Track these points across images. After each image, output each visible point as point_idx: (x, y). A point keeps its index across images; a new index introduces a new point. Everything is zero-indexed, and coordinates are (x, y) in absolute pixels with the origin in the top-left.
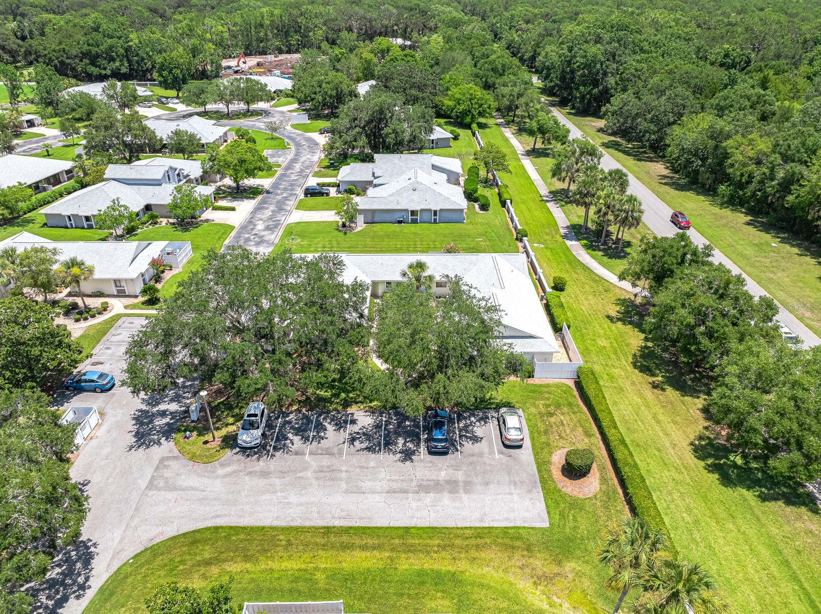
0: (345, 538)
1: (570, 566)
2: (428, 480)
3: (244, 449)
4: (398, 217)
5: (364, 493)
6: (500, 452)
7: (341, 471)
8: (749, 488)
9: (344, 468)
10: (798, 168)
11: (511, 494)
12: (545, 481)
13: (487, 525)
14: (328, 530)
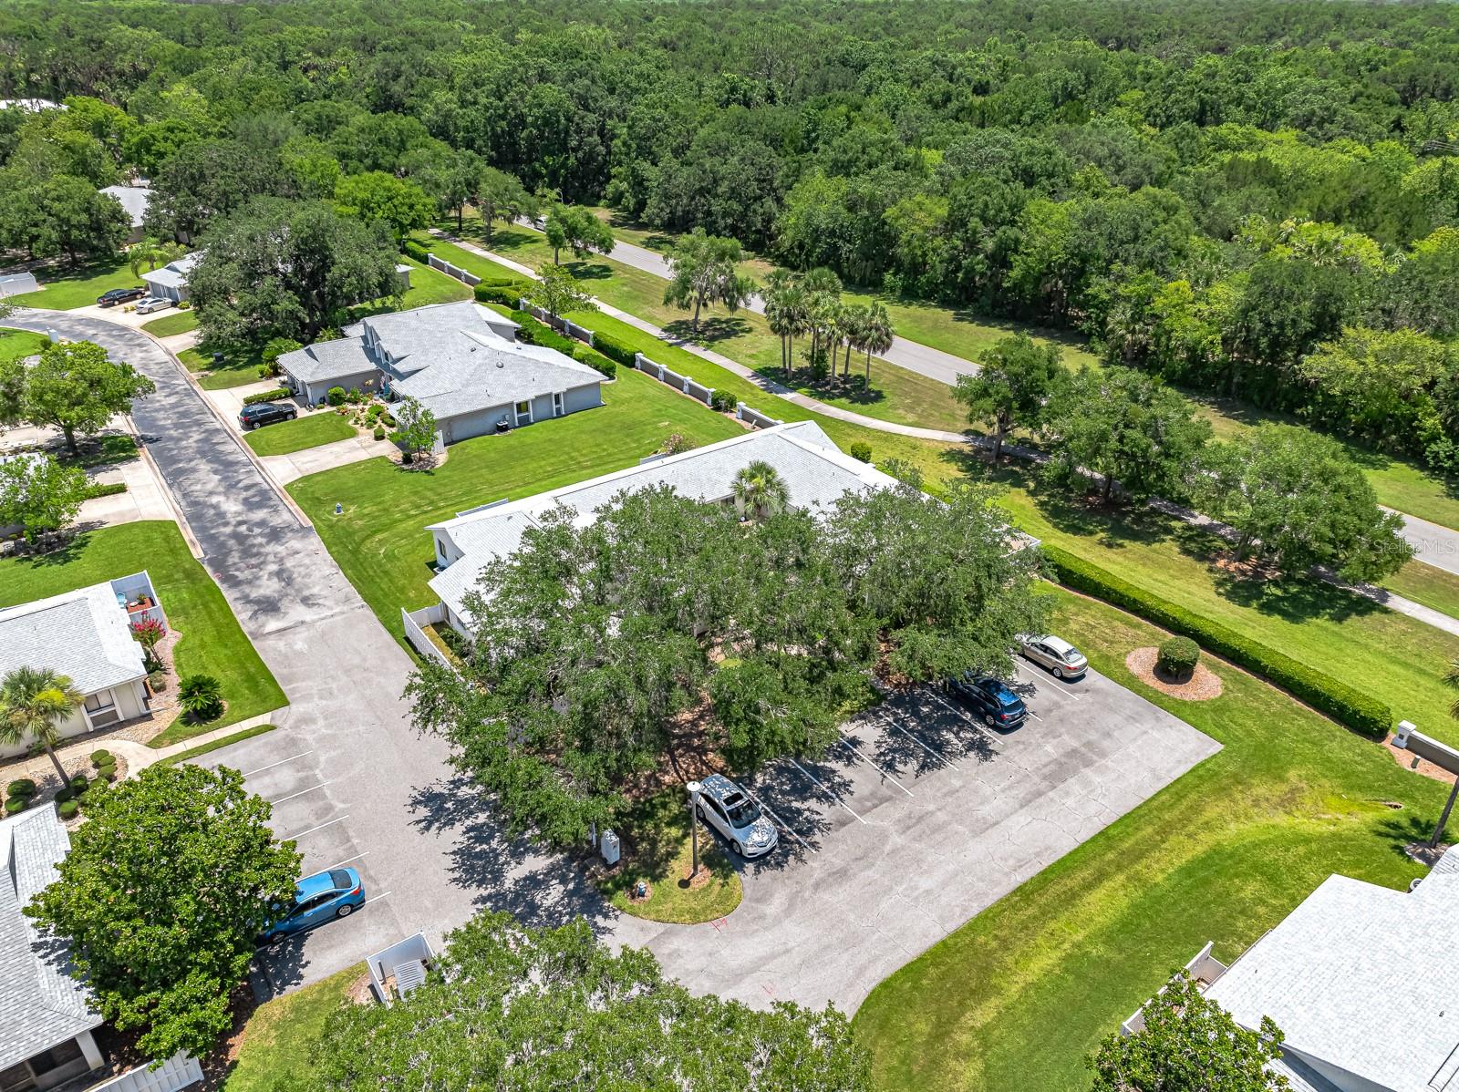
0: (1054, 890)
1: (1292, 774)
2: (1045, 766)
3: (761, 860)
4: (491, 420)
5: (997, 823)
6: (1073, 692)
7: (932, 813)
8: (1316, 615)
9: (931, 807)
10: (1012, 232)
11: (1145, 732)
12: (1157, 700)
13: (1169, 781)
14: (1024, 893)
